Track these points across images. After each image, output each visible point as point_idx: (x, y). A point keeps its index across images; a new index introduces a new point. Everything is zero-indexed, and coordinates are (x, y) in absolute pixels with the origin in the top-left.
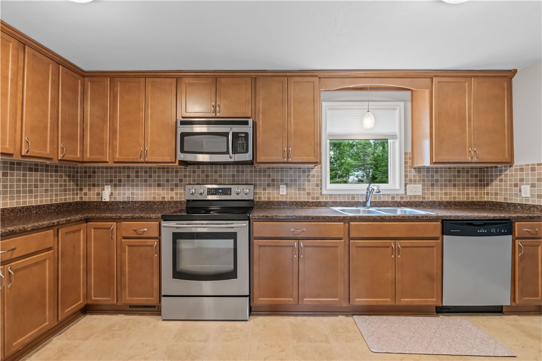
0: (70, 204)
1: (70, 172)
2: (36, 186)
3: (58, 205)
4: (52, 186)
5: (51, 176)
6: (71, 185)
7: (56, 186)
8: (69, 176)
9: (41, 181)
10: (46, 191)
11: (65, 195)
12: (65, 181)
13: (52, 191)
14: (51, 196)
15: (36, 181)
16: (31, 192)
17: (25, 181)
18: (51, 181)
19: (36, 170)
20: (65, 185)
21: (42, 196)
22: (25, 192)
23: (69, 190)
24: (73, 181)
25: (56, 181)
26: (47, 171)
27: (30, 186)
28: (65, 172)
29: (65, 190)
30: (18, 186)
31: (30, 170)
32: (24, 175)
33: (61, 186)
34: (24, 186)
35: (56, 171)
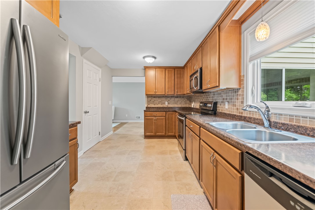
0: (187, 107)
1: (187, 98)
2: (177, 102)
3: (183, 108)
4: (182, 102)
5: (182, 99)
6: (188, 102)
7: (183, 102)
8: (187, 99)
9: (179, 100)
10: (180, 103)
11: (186, 105)
12: (186, 100)
13: (182, 103)
14: (182, 105)
15: (177, 100)
16: (176, 103)
17: (174, 100)
18: (182, 100)
19: (177, 98)
20: (186, 102)
21: (179, 105)
22: (174, 103)
23: (187, 103)
24: (189, 100)
25: (183, 100)
26: (180, 98)
27: (176, 102)
28: (186, 98)
29: (186, 103)
30: (173, 102)
31: (176, 98)
32: (174, 99)
33: (185, 102)
34: (174, 102)
35: (183, 98)
